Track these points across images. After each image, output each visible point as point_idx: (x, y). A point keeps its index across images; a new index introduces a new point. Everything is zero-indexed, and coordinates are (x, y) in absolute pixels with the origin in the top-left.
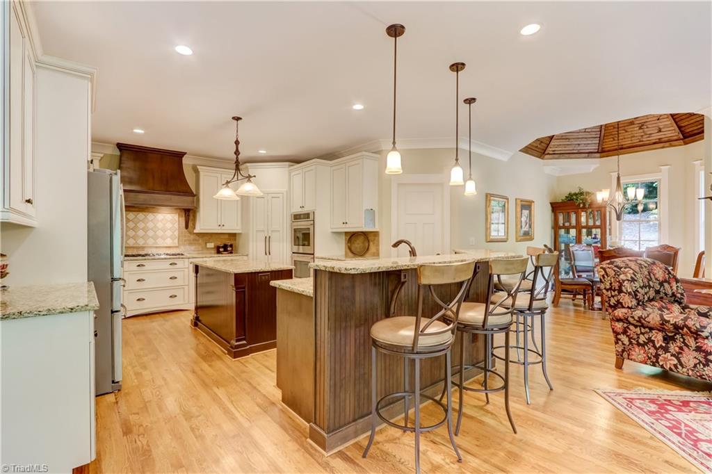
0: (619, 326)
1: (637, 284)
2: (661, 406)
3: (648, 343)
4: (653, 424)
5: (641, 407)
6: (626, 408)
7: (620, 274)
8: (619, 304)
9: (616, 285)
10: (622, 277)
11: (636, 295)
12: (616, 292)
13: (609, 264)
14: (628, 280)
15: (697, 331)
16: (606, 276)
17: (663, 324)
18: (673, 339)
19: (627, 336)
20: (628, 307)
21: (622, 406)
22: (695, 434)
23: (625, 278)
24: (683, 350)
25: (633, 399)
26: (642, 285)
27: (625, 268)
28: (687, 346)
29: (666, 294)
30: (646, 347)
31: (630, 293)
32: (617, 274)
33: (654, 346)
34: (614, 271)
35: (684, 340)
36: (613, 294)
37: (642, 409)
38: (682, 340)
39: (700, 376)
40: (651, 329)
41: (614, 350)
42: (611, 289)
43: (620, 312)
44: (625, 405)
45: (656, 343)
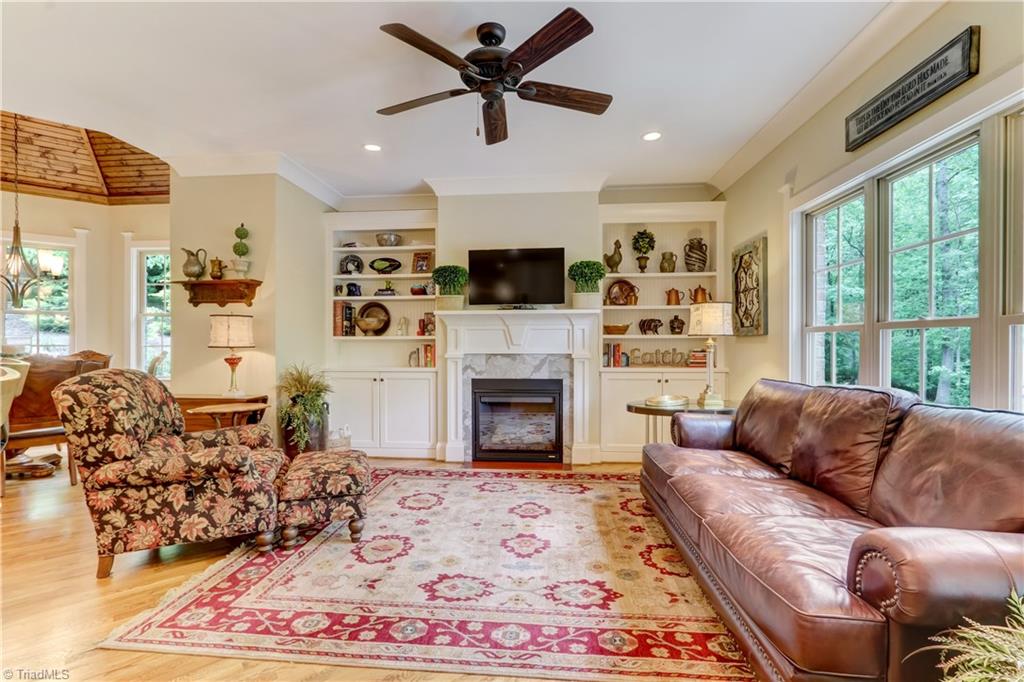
0: (105, 498)
1: (137, 414)
2: (214, 603)
3: (161, 510)
4: (230, 640)
5: (194, 622)
6: (177, 644)
7: (110, 400)
8: (108, 456)
9: (101, 422)
10: (113, 404)
11: (137, 433)
12: (101, 436)
13: (79, 383)
14: (122, 409)
15: (238, 467)
16: (77, 408)
17: (190, 471)
18: (201, 489)
19: (123, 510)
20: (126, 458)
21: (167, 643)
22: (280, 617)
23: (117, 406)
24: (216, 502)
25: (172, 619)
26: (142, 414)
27: (114, 388)
28: (221, 493)
29: (165, 423)
30: (158, 517)
31: (128, 433)
32: (103, 401)
33: (173, 512)
34: (97, 395)
35: (217, 485)
36: (94, 439)
37: (197, 627)
38: (214, 487)
39: (239, 531)
40: (166, 485)
41: (96, 544)
42: (88, 431)
43: (108, 472)
44: (171, 638)
45: (175, 504)
